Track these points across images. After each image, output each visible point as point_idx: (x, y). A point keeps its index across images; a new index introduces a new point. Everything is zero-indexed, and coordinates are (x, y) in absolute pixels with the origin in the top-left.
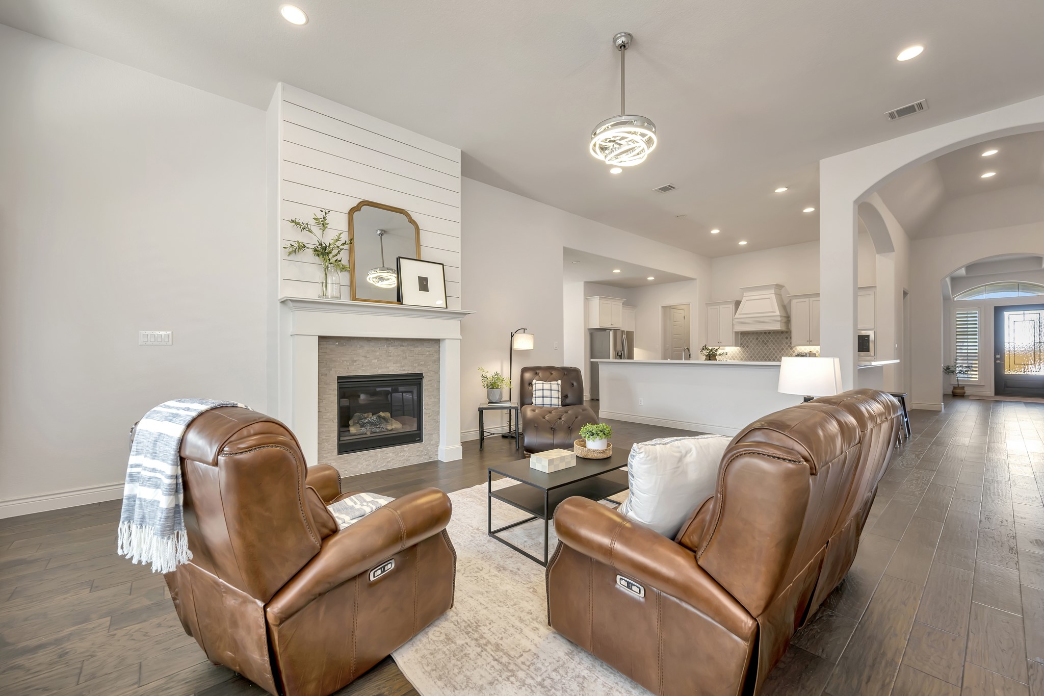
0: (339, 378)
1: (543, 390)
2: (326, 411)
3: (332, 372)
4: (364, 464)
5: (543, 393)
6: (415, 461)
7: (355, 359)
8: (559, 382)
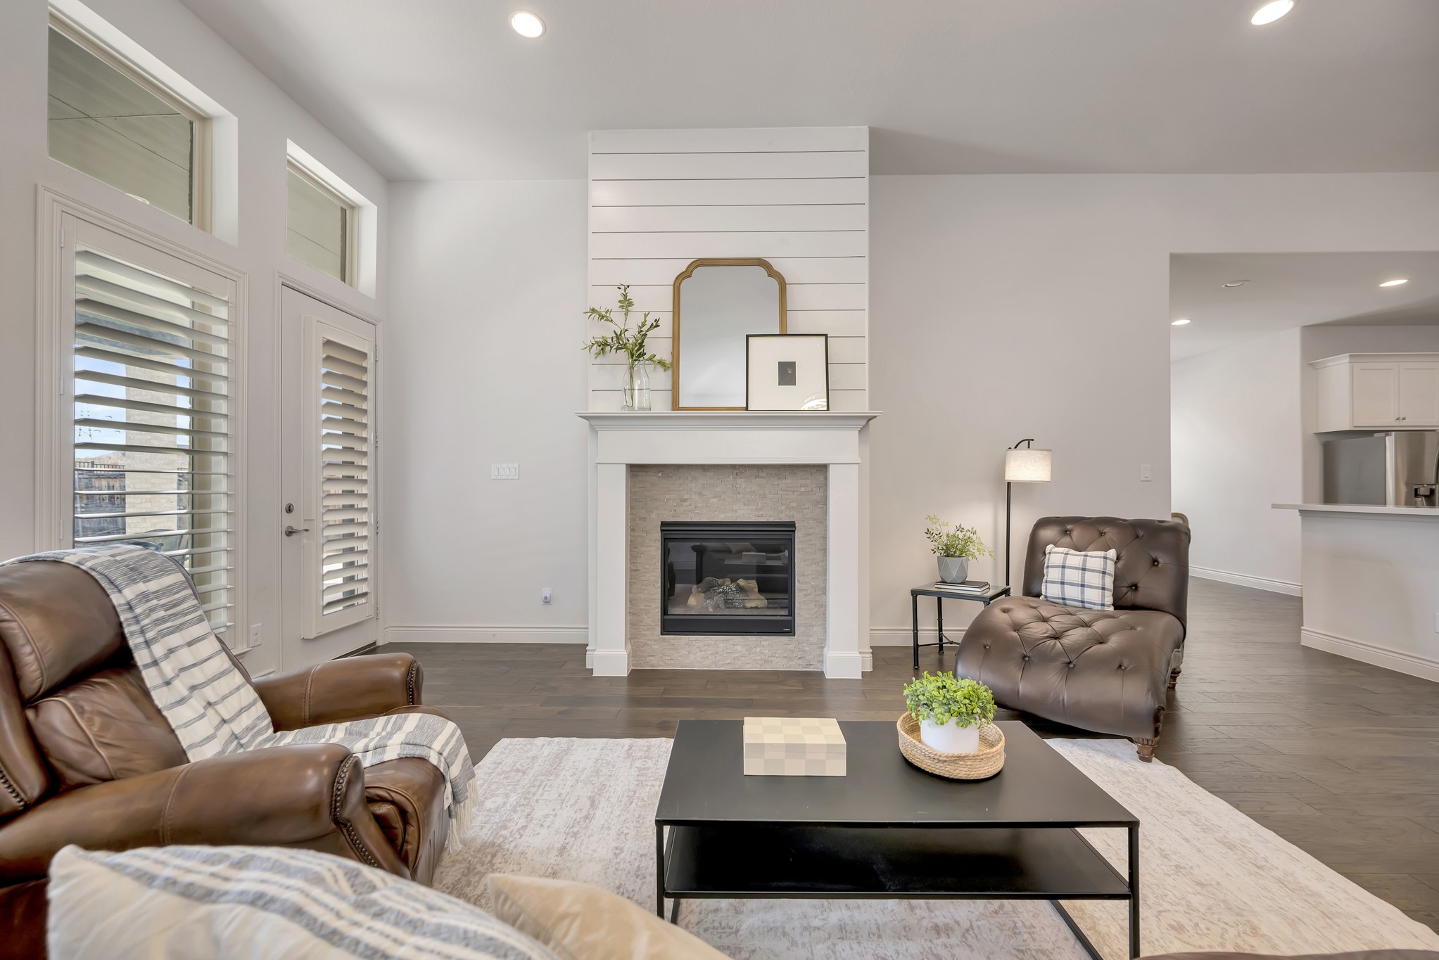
0: (663, 524)
1: (1064, 567)
2: (645, 571)
3: (654, 515)
4: (698, 654)
5: (1063, 574)
6: (780, 664)
7: (685, 497)
8: (1112, 553)
